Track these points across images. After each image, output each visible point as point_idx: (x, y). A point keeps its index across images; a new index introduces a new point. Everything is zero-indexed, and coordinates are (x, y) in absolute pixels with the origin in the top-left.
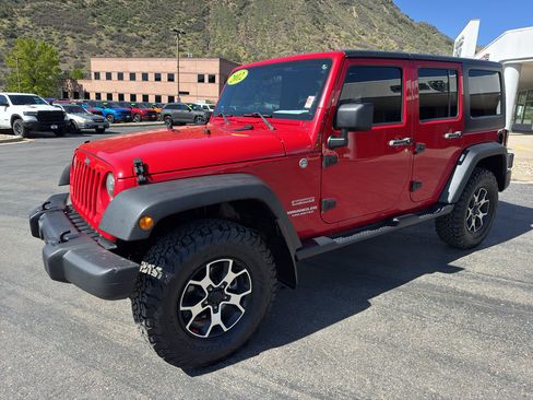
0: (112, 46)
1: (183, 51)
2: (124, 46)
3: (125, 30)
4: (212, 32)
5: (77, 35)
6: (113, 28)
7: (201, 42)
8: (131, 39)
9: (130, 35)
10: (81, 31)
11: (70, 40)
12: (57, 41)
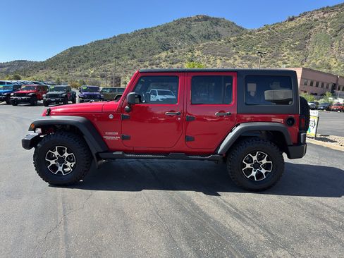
0: (242, 63)
1: (286, 63)
2: (249, 62)
3: (250, 53)
4: (311, 50)
5: (222, 58)
6: (243, 53)
7: (301, 57)
8: (253, 58)
9: (253, 56)
10: (225, 56)
11: (219, 61)
12: (212, 62)
